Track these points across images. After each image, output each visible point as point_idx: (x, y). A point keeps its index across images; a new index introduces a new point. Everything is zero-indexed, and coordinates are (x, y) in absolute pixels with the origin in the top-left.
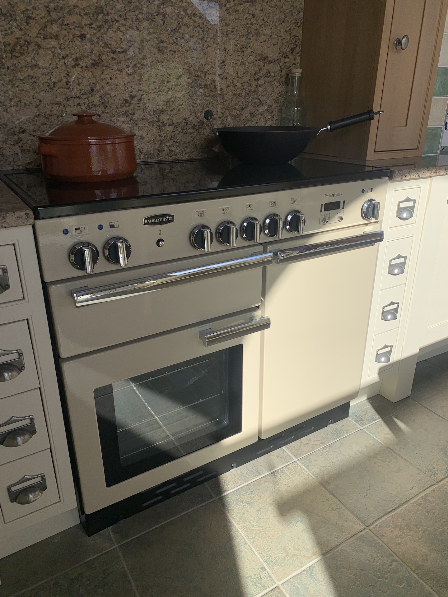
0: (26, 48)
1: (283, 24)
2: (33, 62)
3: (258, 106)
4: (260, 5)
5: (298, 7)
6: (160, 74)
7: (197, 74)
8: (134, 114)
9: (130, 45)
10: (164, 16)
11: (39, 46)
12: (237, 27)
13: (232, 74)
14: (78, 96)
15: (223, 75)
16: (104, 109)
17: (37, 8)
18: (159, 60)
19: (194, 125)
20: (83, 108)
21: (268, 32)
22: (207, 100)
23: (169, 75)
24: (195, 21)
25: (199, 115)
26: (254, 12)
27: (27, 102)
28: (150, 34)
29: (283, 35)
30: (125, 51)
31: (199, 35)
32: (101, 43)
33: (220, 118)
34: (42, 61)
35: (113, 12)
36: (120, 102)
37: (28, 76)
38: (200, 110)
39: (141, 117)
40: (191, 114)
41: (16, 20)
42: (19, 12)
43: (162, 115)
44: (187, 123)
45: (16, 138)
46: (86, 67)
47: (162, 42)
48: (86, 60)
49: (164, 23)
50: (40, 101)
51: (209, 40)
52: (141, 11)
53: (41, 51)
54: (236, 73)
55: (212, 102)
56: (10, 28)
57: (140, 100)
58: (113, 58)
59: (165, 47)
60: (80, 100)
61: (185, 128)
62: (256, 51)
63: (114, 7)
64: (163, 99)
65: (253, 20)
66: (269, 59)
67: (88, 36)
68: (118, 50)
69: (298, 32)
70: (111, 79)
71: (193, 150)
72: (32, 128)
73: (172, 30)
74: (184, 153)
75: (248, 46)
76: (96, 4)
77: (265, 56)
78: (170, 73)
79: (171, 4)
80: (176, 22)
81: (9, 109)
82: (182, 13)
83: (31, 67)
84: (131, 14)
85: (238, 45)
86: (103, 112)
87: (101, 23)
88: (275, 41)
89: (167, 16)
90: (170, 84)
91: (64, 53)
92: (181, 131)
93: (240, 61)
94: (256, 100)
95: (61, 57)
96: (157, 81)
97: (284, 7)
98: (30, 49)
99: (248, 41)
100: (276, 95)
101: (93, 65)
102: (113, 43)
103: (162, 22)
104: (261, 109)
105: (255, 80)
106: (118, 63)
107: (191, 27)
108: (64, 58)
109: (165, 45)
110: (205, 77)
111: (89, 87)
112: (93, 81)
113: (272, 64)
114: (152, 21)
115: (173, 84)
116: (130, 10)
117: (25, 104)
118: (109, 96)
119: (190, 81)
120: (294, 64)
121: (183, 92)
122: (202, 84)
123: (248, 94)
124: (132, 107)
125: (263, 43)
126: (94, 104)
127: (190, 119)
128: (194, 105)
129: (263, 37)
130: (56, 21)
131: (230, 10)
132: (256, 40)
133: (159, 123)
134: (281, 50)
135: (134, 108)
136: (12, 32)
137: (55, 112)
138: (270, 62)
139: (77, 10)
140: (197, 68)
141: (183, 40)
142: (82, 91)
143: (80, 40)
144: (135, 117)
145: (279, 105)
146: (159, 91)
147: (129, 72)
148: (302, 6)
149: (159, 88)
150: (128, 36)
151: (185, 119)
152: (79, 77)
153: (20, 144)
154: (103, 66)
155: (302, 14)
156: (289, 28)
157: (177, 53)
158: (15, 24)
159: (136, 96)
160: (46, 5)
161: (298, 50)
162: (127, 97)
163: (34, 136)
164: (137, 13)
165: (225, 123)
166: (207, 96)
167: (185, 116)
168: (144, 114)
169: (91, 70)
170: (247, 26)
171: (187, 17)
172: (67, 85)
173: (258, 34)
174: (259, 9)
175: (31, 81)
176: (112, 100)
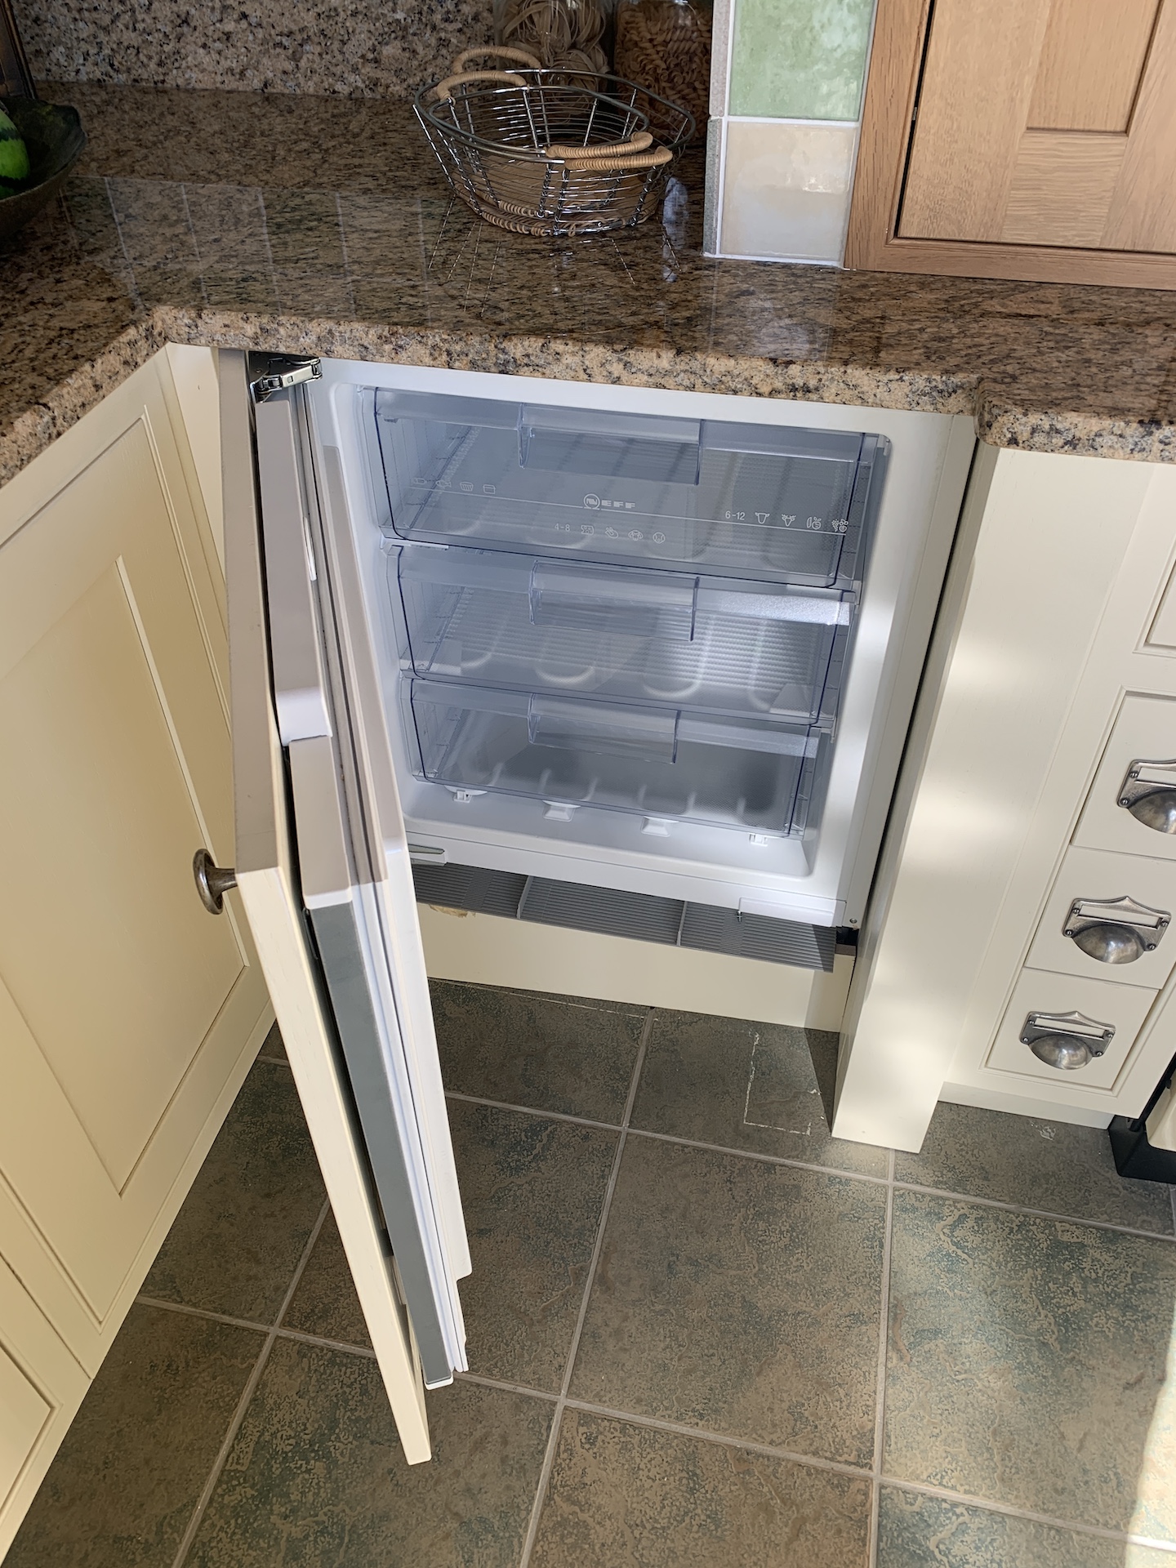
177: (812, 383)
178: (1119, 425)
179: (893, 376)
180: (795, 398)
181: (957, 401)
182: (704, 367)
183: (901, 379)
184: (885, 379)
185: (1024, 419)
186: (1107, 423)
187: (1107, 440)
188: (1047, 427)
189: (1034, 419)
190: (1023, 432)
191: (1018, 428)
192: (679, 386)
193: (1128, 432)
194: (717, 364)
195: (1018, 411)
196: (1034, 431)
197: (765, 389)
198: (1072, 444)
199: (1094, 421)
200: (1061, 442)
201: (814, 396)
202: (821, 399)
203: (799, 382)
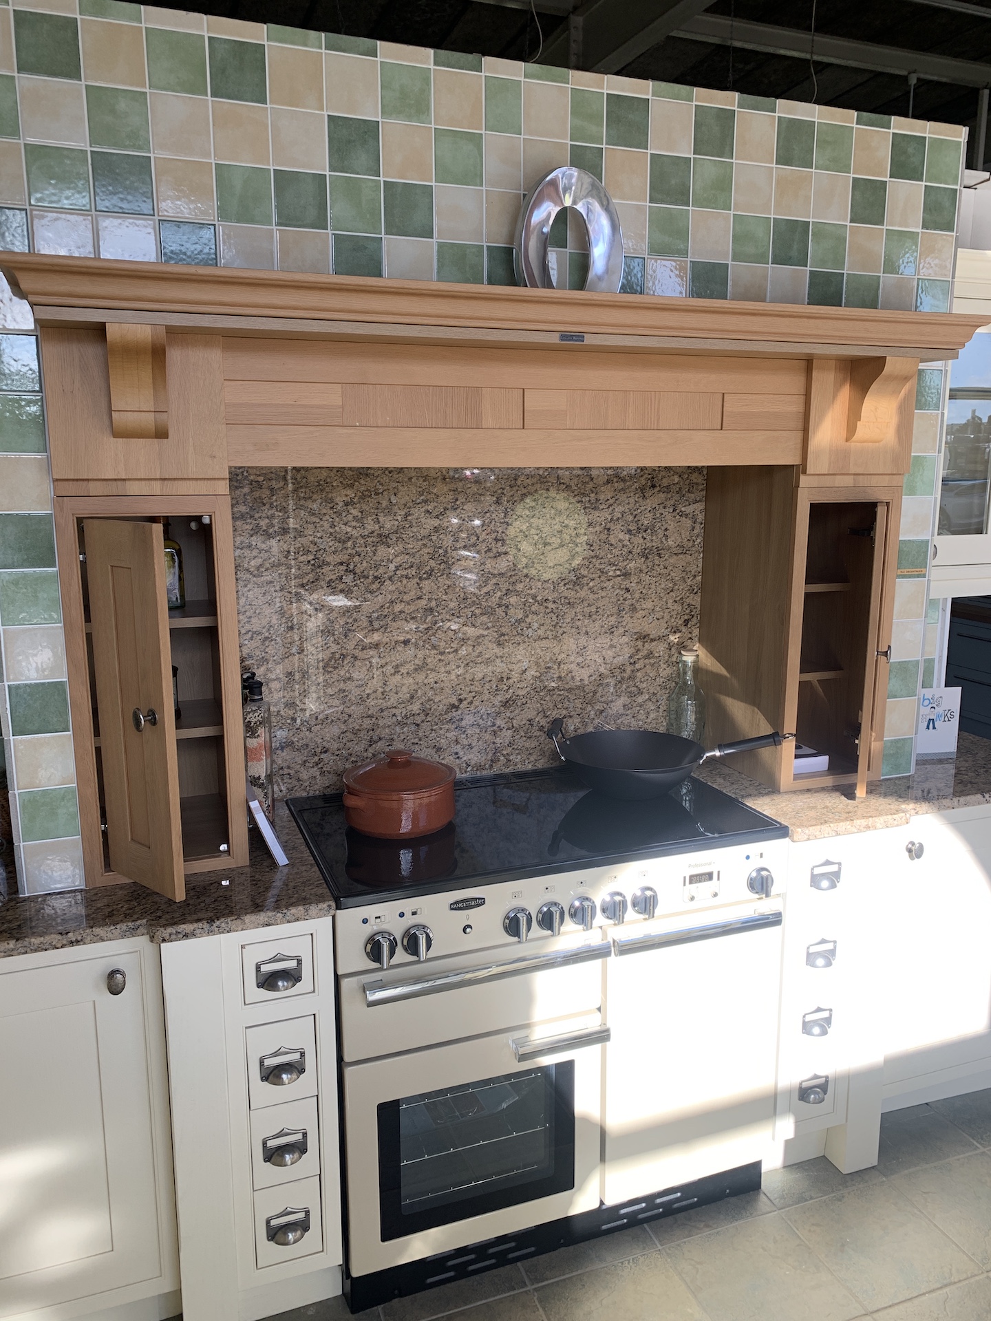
0: (341, 662)
1: (671, 593)
2: (347, 674)
3: (635, 696)
4: (636, 577)
5: (693, 572)
6: (498, 671)
7: (548, 665)
8: (462, 719)
9: (462, 643)
10: (507, 607)
11: (356, 658)
12: (604, 605)
13: (597, 660)
14: (394, 705)
15: (584, 663)
16: (424, 718)
17: (359, 620)
18: (499, 655)
19: (542, 726)
20: (399, 718)
21: (649, 605)
22: (559, 695)
23: (511, 671)
24: (547, 607)
25: (549, 713)
26: (628, 586)
27: (334, 719)
28: (488, 628)
29: (671, 607)
30: (456, 651)
31: (552, 621)
32: (427, 646)
33: (579, 715)
34: (357, 673)
35: (444, 611)
36: (445, 707)
37: (340, 690)
38: (551, 707)
39: (471, 723)
40: (538, 714)
41: (334, 635)
42: (338, 626)
43: (498, 718)
44: (532, 725)
45: (316, 758)
46: (408, 673)
47: (503, 635)
48: (408, 666)
49: (506, 614)
50: (350, 716)
51: (565, 624)
52: (479, 606)
53: (358, 663)
54: (602, 659)
55: (567, 696)
56: (326, 644)
57: (471, 703)
58: (440, 660)
59: (506, 640)
60: (396, 710)
61: (529, 731)
62: (631, 630)
63: (447, 606)
64: (500, 699)
65: (628, 595)
66: (651, 637)
67: (413, 640)
68: (447, 651)
69: (696, 600)
70: (436, 683)
71: (540, 757)
72: (336, 746)
73: (516, 621)
74: (527, 762)
75: (620, 625)
76: (425, 607)
77: (645, 633)
78: (511, 668)
79: (517, 594)
80: (522, 611)
81: (313, 728)
82: (531, 600)
83: (344, 680)
84: (466, 610)
85: (606, 626)
86: (423, 721)
87: (430, 625)
88: (658, 615)
89: (510, 607)
90: (511, 681)
91: (383, 661)
92: (524, 735)
93: (609, 644)
94: (633, 689)
95: (379, 666)
96: (493, 679)
97: (672, 574)
98: (346, 662)
99: (620, 620)
100: (662, 680)
101: (416, 670)
102: (441, 644)
103: (504, 614)
104: (640, 699)
105: (630, 664)
106: (446, 664)
107: (541, 614)
108: (382, 667)
109: (506, 637)
110: (559, 668)
111: (408, 695)
112: (413, 687)
113: (656, 642)
114: (492, 614)
115: (515, 680)
116: (465, 607)
117: (332, 721)
118: (432, 702)
119: (538, 674)
120: (690, 638)
121: (528, 689)
122: (555, 676)
123: (620, 682)
124: (459, 712)
125: (642, 619)
126: (413, 712)
127: (537, 719)
128: (542, 702)
129: (641, 612)
130: (377, 630)
131: (595, 589)
132: (631, 617)
133: (494, 728)
134: (669, 623)
135: (462, 713)
136: (328, 648)
137: (365, 726)
138: (652, 640)
139: (403, 616)
140: (548, 659)
141: (530, 630)
142: (400, 700)
143: (403, 645)
144: (463, 723)
145: (667, 692)
146: (496, 690)
147: (459, 673)
148: (700, 569)
149: (497, 686)
150: (460, 635)
151: (530, 721)
152: (398, 685)
153: (320, 766)
154: (429, 669)
155: (699, 578)
156: (681, 596)
157: (522, 645)
158: (332, 639)
159: (465, 699)
160: (369, 615)
161: (694, 620)
162: (454, 700)
163: (337, 755)
164: (473, 608)
165: (587, 720)
166: (561, 690)
167: (529, 717)
168: (475, 719)
169: (413, 675)
170: (619, 602)
171: (536, 604)
172: (383, 695)
173: (633, 609)
174: (635, 581)
175: (342, 695)
176: (435, 707)
177: (79, 938)
178: (200, 925)
179: (112, 927)
180: (73, 945)
181: (142, 930)
182: (30, 943)
183: (116, 928)
184: (109, 929)
185: (165, 932)
186: (196, 925)
187: (198, 931)
188: (175, 932)
189: (170, 930)
190: (167, 937)
191: (164, 935)
192: (19, 954)
193: (204, 927)
194: (36, 941)
195: (162, 929)
196: (170, 935)
197: (59, 945)
198: (186, 936)
199: (191, 925)
200: (182, 936)
201: (82, 943)
202: (84, 944)
203: (74, 939)
